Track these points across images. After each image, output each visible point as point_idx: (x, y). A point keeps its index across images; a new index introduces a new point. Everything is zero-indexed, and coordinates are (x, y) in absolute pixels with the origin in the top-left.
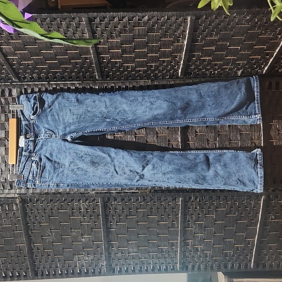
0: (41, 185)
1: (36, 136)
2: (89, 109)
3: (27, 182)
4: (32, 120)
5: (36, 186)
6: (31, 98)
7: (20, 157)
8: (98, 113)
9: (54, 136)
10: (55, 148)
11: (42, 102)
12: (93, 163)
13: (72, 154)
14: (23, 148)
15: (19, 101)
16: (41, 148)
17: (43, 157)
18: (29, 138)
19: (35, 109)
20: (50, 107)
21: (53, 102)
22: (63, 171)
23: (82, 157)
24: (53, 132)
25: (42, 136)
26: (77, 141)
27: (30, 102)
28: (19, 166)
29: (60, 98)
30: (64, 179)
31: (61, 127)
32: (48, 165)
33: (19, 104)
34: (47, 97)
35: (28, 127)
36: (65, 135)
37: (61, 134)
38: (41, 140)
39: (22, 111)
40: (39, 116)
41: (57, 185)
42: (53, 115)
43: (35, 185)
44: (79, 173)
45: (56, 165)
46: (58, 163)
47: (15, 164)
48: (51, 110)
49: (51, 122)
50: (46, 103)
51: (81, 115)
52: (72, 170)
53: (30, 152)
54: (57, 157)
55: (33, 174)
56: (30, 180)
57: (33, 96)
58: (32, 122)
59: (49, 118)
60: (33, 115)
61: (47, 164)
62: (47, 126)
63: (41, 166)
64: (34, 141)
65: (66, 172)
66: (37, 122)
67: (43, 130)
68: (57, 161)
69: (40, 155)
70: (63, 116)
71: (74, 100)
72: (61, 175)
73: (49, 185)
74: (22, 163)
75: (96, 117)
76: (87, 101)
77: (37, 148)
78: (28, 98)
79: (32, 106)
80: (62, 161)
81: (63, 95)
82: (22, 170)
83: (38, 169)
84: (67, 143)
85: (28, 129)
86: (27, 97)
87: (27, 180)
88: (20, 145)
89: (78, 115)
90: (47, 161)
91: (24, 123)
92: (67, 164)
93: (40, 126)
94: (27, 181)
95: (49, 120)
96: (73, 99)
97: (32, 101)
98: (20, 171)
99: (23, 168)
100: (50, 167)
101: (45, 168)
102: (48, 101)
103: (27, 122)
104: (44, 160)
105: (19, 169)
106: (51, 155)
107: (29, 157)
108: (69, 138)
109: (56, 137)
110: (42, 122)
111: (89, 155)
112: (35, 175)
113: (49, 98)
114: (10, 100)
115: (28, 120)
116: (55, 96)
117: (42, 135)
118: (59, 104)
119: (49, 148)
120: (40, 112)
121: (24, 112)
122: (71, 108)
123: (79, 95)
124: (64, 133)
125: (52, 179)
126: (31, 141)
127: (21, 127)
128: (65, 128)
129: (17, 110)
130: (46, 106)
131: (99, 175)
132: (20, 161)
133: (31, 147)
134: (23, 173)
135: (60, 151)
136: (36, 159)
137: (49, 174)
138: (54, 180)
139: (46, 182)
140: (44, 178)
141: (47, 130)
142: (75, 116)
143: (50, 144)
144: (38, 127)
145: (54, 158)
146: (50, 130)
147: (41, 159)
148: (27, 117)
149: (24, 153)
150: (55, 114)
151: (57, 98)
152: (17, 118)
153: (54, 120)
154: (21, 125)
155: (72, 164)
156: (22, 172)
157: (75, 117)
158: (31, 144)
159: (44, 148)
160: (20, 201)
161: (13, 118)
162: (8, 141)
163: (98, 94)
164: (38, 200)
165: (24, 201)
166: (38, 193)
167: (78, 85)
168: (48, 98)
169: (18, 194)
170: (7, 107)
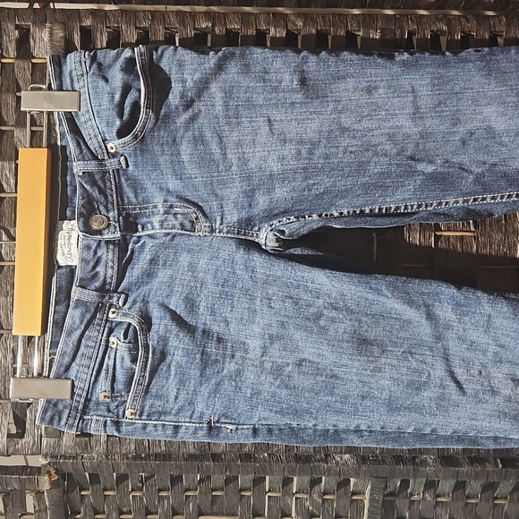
0: (145, 427)
1: (130, 224)
2: (346, 121)
3: (84, 412)
4: (114, 156)
5: (124, 428)
6: (110, 66)
7: (61, 308)
8: (383, 139)
9: (203, 224)
10: (209, 278)
11: (159, 84)
12: (362, 343)
13: (277, 305)
14: (72, 270)
15: (59, 75)
16: (149, 275)
17: (156, 313)
18: (100, 232)
19: (127, 111)
20: (189, 104)
21: (203, 86)
22: (239, 373)
23: (318, 316)
24: (200, 208)
25: (155, 226)
26: (298, 251)
27: (106, 80)
28: (54, 344)
29: (233, 68)
30: (242, 407)
31: (234, 191)
32: (179, 346)
33: (60, 88)
34: (181, 65)
35: (94, 183)
36: (247, 223)
37: (233, 217)
38: (150, 243)
39: (71, 119)
40: (141, 141)
41: (210, 428)
42: (199, 140)
43: (117, 424)
44: (301, 381)
45: (212, 348)
46: (220, 340)
47: (37, 333)
48: (193, 119)
49: (191, 170)
50: (176, 88)
51: (314, 145)
52: (277, 371)
53: (102, 290)
54: (213, 312)
55: (114, 380)
56: (98, 404)
57: (118, 55)
58: (111, 164)
59: (186, 150)
60: (121, 134)
61: (173, 342)
62: (173, 184)
63: (147, 351)
64: (121, 246)
65: (250, 376)
66: (136, 165)
67: (158, 200)
68: (215, 328)
69: (145, 302)
70: (239, 144)
71: (289, 79)
72: (227, 387)
73: (176, 428)
74: (69, 334)
75: (376, 154)
76: (342, 86)
77: (134, 273)
78: (100, 65)
79: (117, 97)
80: (234, 332)
81: (243, 56)
82: (67, 359)
83: (134, 360)
84: (257, 259)
85: (96, 194)
86: (94, 59)
87: (88, 400)
88: (62, 259)
89: (301, 142)
90: (174, 328)
91: (78, 167)
92: (255, 345)
93: (148, 184)
94: (86, 406)
95: (185, 157)
96: (287, 77)
97: (117, 77)
98: (60, 365)
99: (70, 351)
100: (187, 353)
101: (163, 355)
102: (184, 81)
103: (92, 166)
104: (160, 323)
105: (57, 357)
106: (191, 304)
107: (100, 308)
108: (266, 237)
109: (212, 230)
110: (156, 166)
111: (349, 311)
112: (119, 386)
113: (189, 67)
114: (22, 70)
115: (95, 157)
116: (212, 59)
117: (156, 220)
118: (228, 93)
119: (184, 277)
120: (150, 125)
121: (81, 121)
122: (276, 115)
123: (313, 59)
124: (244, 214)
125: (191, 403)
126: (108, 242)
127: (65, 185)
128: (250, 194)
129: (50, 114)
130: (174, 99)
131: (385, 394)
132: (59, 325)
133: (107, 271)
134: (73, 373)
135: (226, 288)
136: (128, 320)
137: (182, 382)
138: (200, 407)
139: (165, 413)
140: (158, 397)
141: (173, 200)
142: (288, 146)
143: (184, 259)
144: (136, 186)
145: (203, 319)
146: (188, 201)
147: (146, 321)
148: (93, 144)
149: (76, 293)
150: (208, 134)
151: (220, 67)
152: (52, 147)
153: (205, 161)
154: (64, 175)
155: (276, 346)
156: (68, 368)
157: (289, 150)
158: (108, 255)
159: (162, 275)
160: (52, 483)
161: (31, 146)
162: (13, 239)
163: (391, 57)
164: (122, 478)
165: (67, 482)
166: (126, 456)
167: (300, 24)
168: (183, 67)
169: (45, 456)
170: (11, 100)
